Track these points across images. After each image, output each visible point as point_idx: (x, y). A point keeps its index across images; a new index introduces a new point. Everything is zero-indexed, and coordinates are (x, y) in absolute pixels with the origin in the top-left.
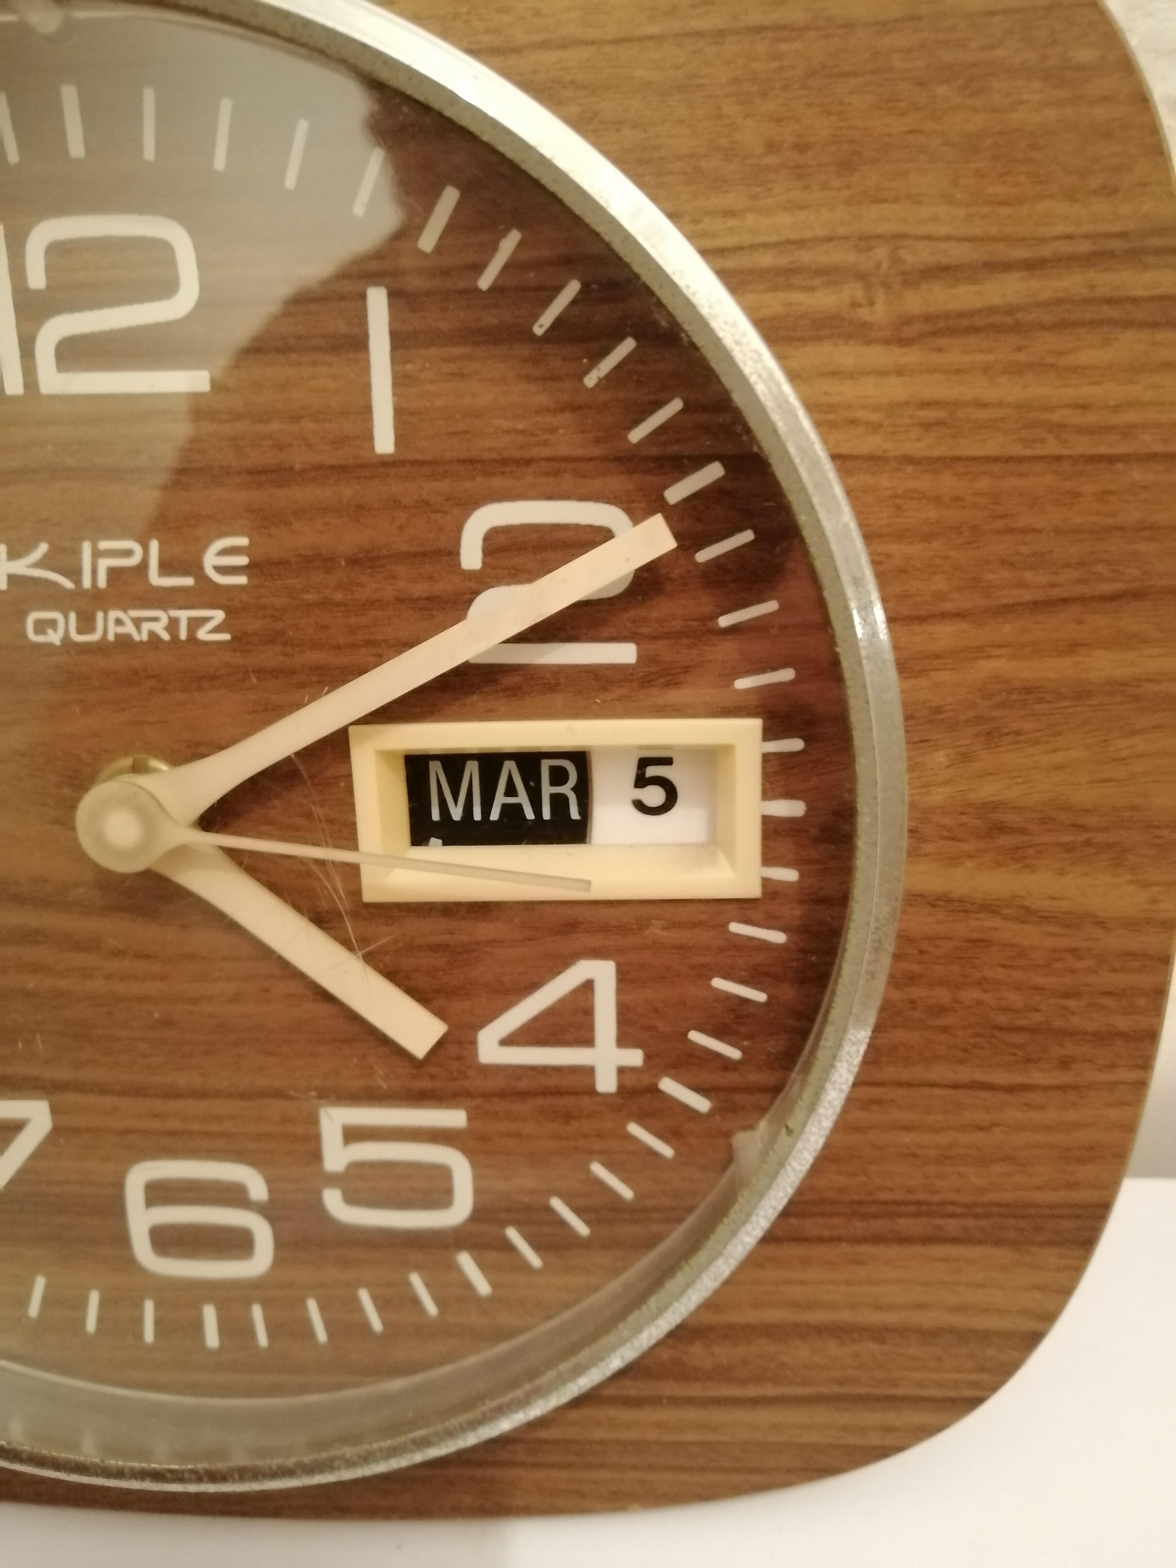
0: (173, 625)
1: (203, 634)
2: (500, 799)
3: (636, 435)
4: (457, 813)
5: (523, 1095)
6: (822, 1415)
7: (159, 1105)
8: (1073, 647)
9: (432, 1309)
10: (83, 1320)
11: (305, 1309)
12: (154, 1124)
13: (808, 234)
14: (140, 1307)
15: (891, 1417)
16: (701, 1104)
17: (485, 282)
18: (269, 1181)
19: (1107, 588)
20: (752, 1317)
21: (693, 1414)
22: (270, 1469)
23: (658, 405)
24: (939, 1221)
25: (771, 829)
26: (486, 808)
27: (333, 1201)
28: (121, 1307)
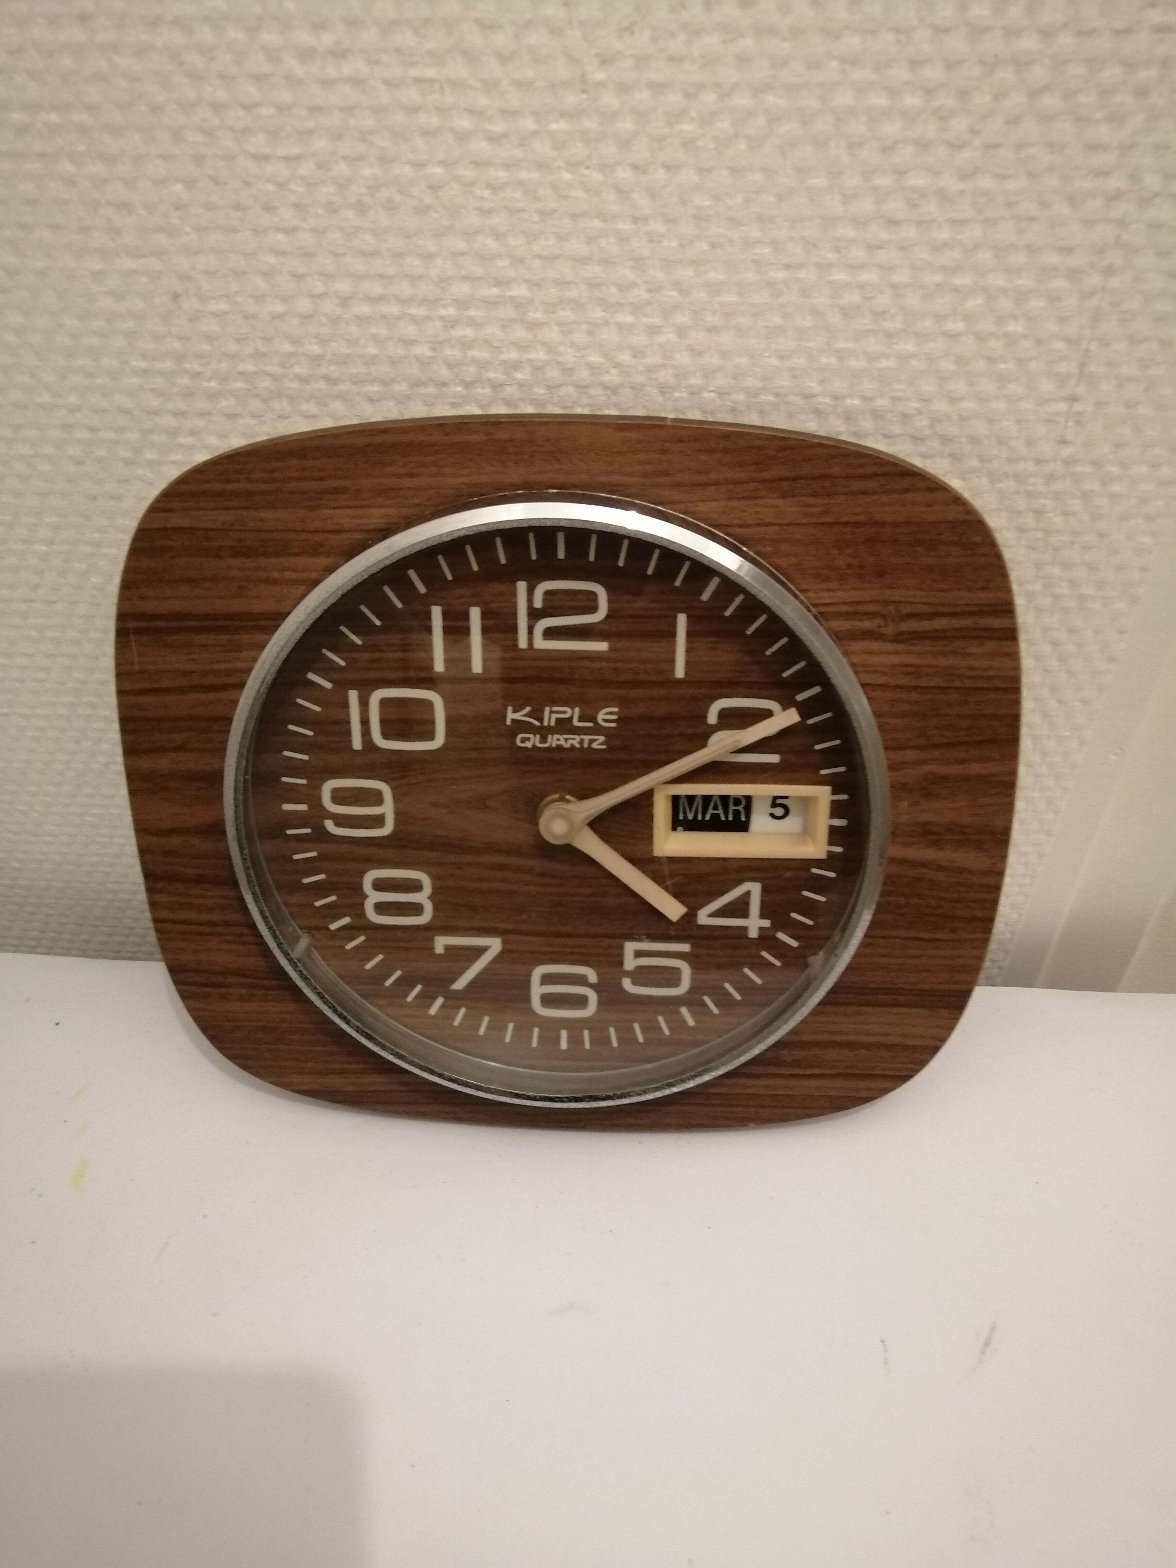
0: (581, 742)
1: (595, 746)
2: (711, 811)
3: (786, 674)
4: (690, 817)
5: (715, 938)
6: (840, 1083)
7: (549, 940)
8: (963, 761)
9: (667, 1032)
10: (504, 1037)
11: (609, 1032)
12: (548, 949)
13: (862, 599)
14: (531, 1031)
15: (871, 1084)
16: (794, 943)
17: (728, 613)
18: (598, 974)
19: (978, 738)
20: (811, 1038)
21: (781, 1082)
23: (793, 664)
24: (896, 997)
25: (833, 830)
26: (704, 815)
27: (627, 984)
28: (523, 1030)
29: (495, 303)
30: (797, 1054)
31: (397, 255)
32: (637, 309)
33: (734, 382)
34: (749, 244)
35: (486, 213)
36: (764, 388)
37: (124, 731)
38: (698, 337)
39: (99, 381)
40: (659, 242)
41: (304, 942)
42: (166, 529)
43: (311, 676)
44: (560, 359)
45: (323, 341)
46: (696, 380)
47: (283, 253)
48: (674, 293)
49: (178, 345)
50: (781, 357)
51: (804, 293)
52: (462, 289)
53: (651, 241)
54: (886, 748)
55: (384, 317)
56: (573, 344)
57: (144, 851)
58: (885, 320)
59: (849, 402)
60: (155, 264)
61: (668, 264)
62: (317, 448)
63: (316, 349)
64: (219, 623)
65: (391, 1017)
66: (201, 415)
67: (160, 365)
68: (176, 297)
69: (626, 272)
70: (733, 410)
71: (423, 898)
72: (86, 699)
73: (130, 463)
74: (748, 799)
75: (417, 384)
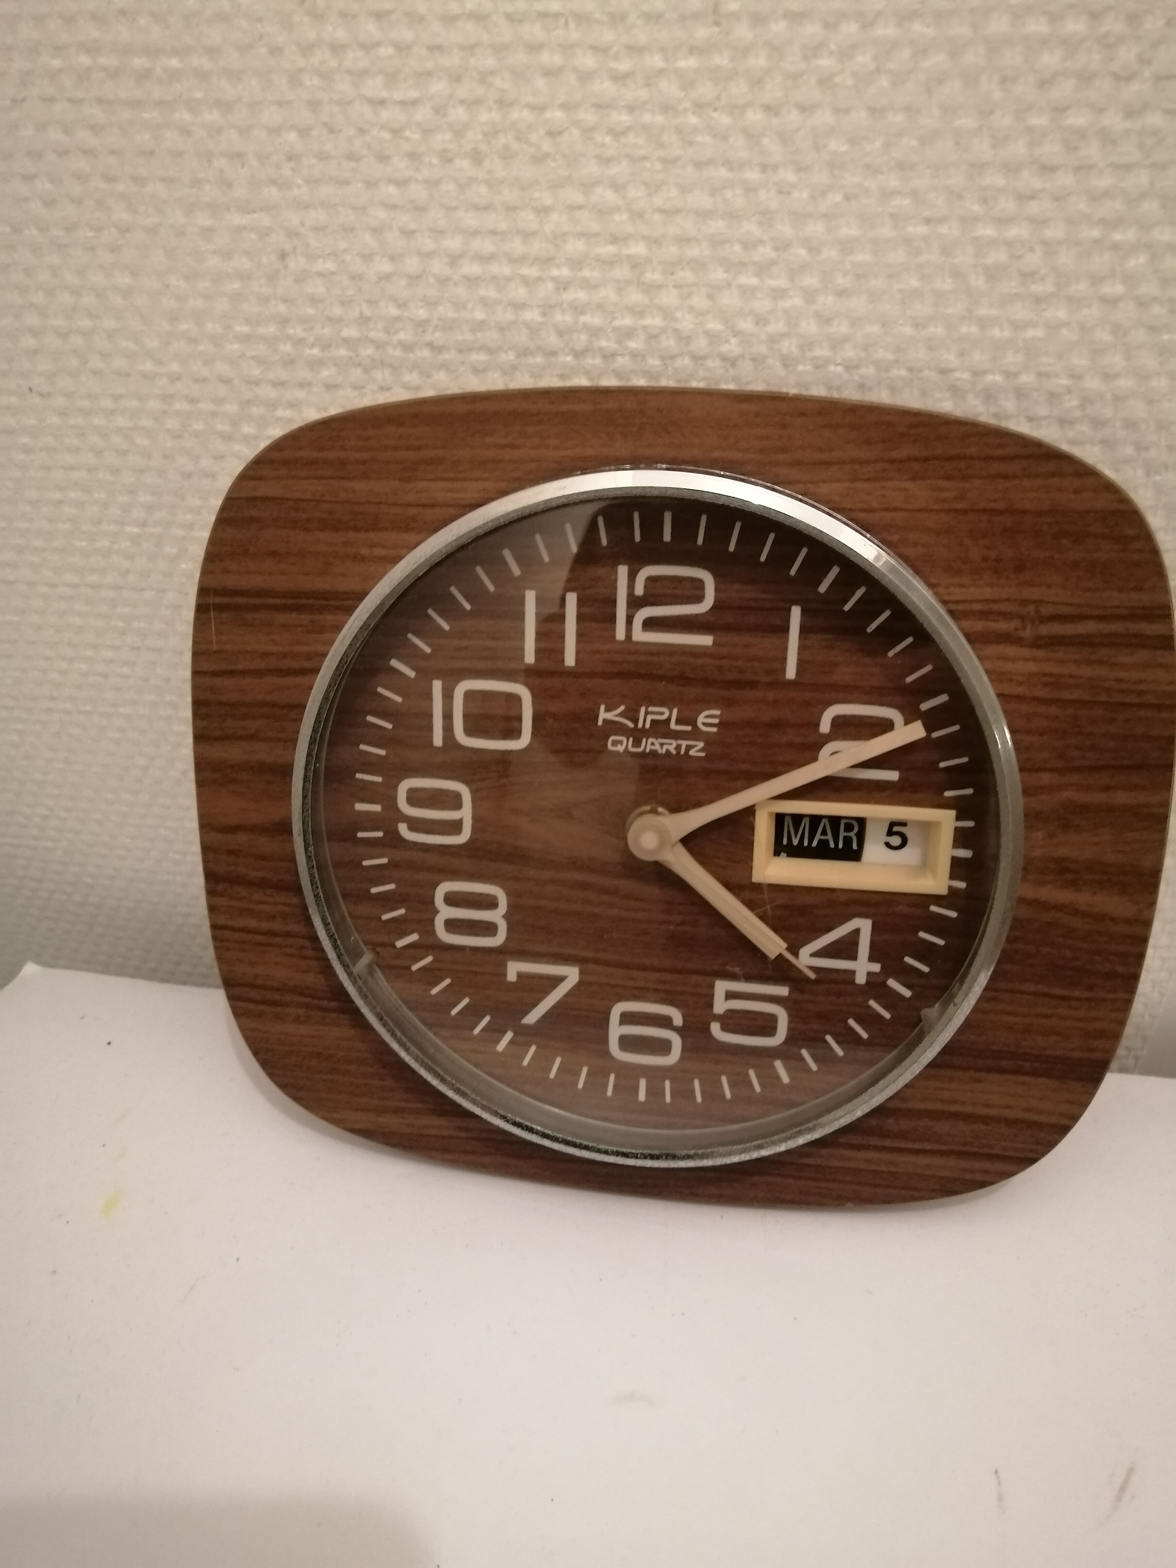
0: (678, 747)
1: (692, 753)
2: (818, 836)
3: (909, 679)
4: (795, 842)
5: (818, 982)
6: (952, 1162)
7: (634, 973)
8: (1107, 789)
9: (758, 1089)
10: (576, 1082)
11: (693, 1084)
12: (630, 983)
13: (997, 597)
14: (607, 1077)
15: (990, 1166)
16: (907, 993)
17: (847, 608)
18: (684, 1016)
19: (1126, 762)
21: (885, 1156)
22: (681, 1155)
23: (921, 667)
24: (1021, 1063)
25: (956, 863)
26: (811, 840)
27: (715, 1029)
28: (598, 1076)
29: (611, 263)
30: (905, 1124)
31: (511, 209)
32: (763, 269)
33: (863, 354)
34: (887, 195)
35: (606, 161)
36: (897, 361)
37: (195, 715)
38: (827, 302)
39: (201, 348)
40: (789, 193)
41: (367, 958)
42: (255, 499)
43: (395, 663)
44: (677, 326)
45: (431, 304)
46: (822, 352)
47: (393, 207)
48: (803, 252)
49: (282, 308)
50: (917, 326)
51: (945, 251)
52: (575, 247)
53: (780, 192)
54: (1021, 770)
55: (494, 278)
56: (691, 309)
57: (206, 849)
58: (1034, 283)
59: (990, 378)
60: (263, 219)
61: (798, 218)
62: (416, 415)
63: (422, 313)
64: (303, 601)
65: (456, 1051)
66: (301, 385)
67: (262, 330)
68: (283, 256)
69: (751, 228)
70: (862, 386)
71: (497, 916)
72: (168, 698)
73: (228, 438)
74: (862, 822)
75: (524, 352)
